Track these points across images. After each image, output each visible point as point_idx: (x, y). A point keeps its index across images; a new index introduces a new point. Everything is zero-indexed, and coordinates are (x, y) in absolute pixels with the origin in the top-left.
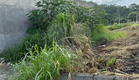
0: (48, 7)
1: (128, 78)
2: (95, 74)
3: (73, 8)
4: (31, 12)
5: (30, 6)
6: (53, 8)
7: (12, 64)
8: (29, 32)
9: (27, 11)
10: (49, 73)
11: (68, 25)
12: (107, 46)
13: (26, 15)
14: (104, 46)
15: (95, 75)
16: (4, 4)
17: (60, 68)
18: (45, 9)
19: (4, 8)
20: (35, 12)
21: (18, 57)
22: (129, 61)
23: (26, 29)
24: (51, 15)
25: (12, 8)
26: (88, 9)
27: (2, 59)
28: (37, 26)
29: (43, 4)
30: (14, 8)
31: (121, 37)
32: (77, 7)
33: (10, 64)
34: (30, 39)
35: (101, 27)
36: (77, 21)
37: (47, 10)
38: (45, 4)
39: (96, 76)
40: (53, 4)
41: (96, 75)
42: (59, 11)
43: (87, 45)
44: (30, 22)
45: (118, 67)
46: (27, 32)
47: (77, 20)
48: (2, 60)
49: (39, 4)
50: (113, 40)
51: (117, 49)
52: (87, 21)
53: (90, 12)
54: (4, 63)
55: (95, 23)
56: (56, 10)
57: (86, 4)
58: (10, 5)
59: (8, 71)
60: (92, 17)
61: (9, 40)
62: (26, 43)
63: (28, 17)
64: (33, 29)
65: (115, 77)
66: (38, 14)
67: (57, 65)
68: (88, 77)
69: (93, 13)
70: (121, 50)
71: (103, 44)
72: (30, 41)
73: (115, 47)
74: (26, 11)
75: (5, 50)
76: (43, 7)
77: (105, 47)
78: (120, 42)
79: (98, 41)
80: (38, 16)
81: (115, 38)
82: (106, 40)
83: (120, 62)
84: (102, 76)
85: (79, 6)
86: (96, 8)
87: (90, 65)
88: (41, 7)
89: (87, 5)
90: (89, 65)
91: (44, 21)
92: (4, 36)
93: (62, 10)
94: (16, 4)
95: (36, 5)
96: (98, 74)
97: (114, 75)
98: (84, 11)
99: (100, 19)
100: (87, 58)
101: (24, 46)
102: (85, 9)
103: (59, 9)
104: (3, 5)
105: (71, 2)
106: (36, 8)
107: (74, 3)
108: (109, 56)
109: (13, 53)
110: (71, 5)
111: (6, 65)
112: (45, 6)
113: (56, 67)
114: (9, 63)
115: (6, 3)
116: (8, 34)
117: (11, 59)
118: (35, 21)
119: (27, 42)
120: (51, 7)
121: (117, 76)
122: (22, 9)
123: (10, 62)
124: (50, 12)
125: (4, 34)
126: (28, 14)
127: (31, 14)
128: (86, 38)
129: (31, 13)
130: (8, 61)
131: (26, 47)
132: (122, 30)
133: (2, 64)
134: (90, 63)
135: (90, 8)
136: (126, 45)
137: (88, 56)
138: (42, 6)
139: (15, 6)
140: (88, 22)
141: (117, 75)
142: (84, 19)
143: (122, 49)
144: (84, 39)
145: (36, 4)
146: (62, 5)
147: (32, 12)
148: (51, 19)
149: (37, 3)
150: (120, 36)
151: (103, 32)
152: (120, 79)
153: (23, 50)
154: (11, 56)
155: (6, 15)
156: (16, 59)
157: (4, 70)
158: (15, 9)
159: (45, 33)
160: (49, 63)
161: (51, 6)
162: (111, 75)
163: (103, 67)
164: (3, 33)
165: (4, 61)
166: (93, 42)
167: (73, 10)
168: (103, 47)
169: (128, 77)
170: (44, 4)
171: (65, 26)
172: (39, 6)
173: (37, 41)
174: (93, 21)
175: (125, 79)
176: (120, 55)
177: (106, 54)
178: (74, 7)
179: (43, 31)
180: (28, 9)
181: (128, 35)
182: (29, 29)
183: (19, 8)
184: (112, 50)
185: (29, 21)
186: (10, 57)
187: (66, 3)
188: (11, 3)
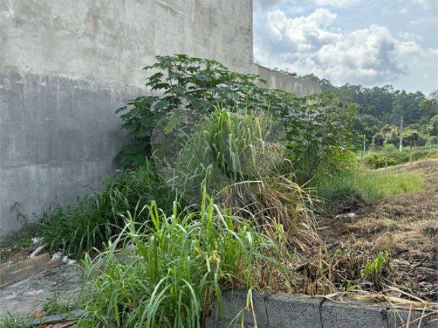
0: (182, 89)
1: (426, 312)
2: (328, 296)
3: (257, 95)
4: (130, 104)
5: (130, 85)
6: (198, 95)
7: (65, 259)
8: (121, 162)
9: (121, 99)
10: (190, 287)
11: (242, 146)
12: (361, 215)
13: (117, 112)
14: (352, 215)
15: (325, 299)
16: (55, 78)
17: (222, 275)
18: (175, 94)
19: (54, 89)
20: (143, 104)
21: (85, 239)
22: (431, 267)
23: (113, 154)
24: (189, 114)
25: (77, 90)
26: (304, 100)
27: (35, 240)
28: (145, 144)
29: (169, 82)
30: (82, 88)
31: (405, 190)
32: (269, 93)
33: (62, 259)
34: (125, 183)
35: (342, 157)
36: (271, 134)
37: (180, 98)
38: (175, 82)
39: (329, 304)
40: (197, 82)
41: (329, 300)
42: (215, 104)
43: (300, 208)
44: (125, 132)
45: (397, 282)
46: (117, 160)
47: (268, 132)
48: (37, 245)
49: (157, 81)
50: (381, 197)
51: (393, 229)
52: (298, 135)
53: (308, 110)
54: (44, 255)
55: (323, 143)
56: (205, 99)
57: (296, 84)
58: (71, 81)
59: (53, 280)
60: (315, 123)
61: (60, 183)
62: (113, 196)
63: (123, 117)
64: (135, 155)
65: (388, 309)
66: (152, 109)
67: (213, 264)
68: (304, 305)
69: (317, 113)
70: (406, 230)
71: (349, 211)
72: (126, 189)
73: (388, 222)
74: (118, 100)
75: (45, 215)
76: (169, 89)
77: (356, 220)
78: (404, 205)
79: (334, 198)
80: (152, 114)
81: (388, 193)
82: (358, 197)
83: (401, 268)
84: (347, 304)
85: (277, 90)
86: (330, 98)
87: (308, 271)
88: (163, 90)
89: (298, 88)
90: (305, 271)
91: (168, 130)
92: (45, 170)
93: (224, 100)
94: (88, 78)
95: (148, 84)
96: (335, 298)
97: (385, 300)
98: (291, 105)
99: (340, 130)
100: (299, 250)
101: (106, 204)
102: (296, 99)
103: (216, 96)
104: (49, 78)
105: (251, 78)
106: (148, 91)
107: (262, 80)
108: (367, 248)
109: (70, 224)
110: (252, 84)
111: (49, 260)
112: (175, 86)
113: (209, 270)
114: (56, 256)
115: (61, 75)
116: (58, 165)
117: (64, 243)
118: (141, 130)
119: (116, 191)
120: (192, 90)
121: (393, 305)
122: (107, 94)
123: (59, 253)
124: (188, 104)
125: (46, 165)
126: (122, 109)
127: (132, 110)
128: (297, 186)
129: (132, 106)
130: (54, 248)
131: (113, 209)
132: (410, 170)
133: (36, 255)
134: (310, 267)
135: (311, 98)
136: (420, 217)
137: (303, 246)
138: (166, 86)
139: (86, 84)
140: (301, 138)
141: (393, 302)
142: (289, 129)
143: (408, 227)
144: (289, 190)
145: (148, 81)
146: (224, 86)
147: (135, 104)
148: (189, 125)
149: (151, 79)
150: (402, 186)
151: (348, 171)
152: (400, 313)
153: (103, 217)
154: (66, 233)
155: (58, 109)
156: (81, 243)
157: (41, 275)
158: (86, 93)
159: (170, 168)
160: (189, 258)
161: (191, 88)
162: (376, 301)
163: (349, 281)
164: (47, 163)
165: (41, 248)
166: (317, 200)
167: (256, 101)
168: (350, 220)
169: (425, 308)
170: (173, 80)
171: (234, 150)
172: (155, 88)
173: (146, 190)
174: (318, 135)
175: (416, 313)
176: (403, 246)
177: (359, 242)
178: (261, 92)
179: (165, 161)
180: (124, 94)
181: (429, 184)
182: (122, 152)
183: (96, 90)
184: (378, 231)
185: (124, 129)
186: (63, 235)
187: (238, 80)
188: (73, 74)
